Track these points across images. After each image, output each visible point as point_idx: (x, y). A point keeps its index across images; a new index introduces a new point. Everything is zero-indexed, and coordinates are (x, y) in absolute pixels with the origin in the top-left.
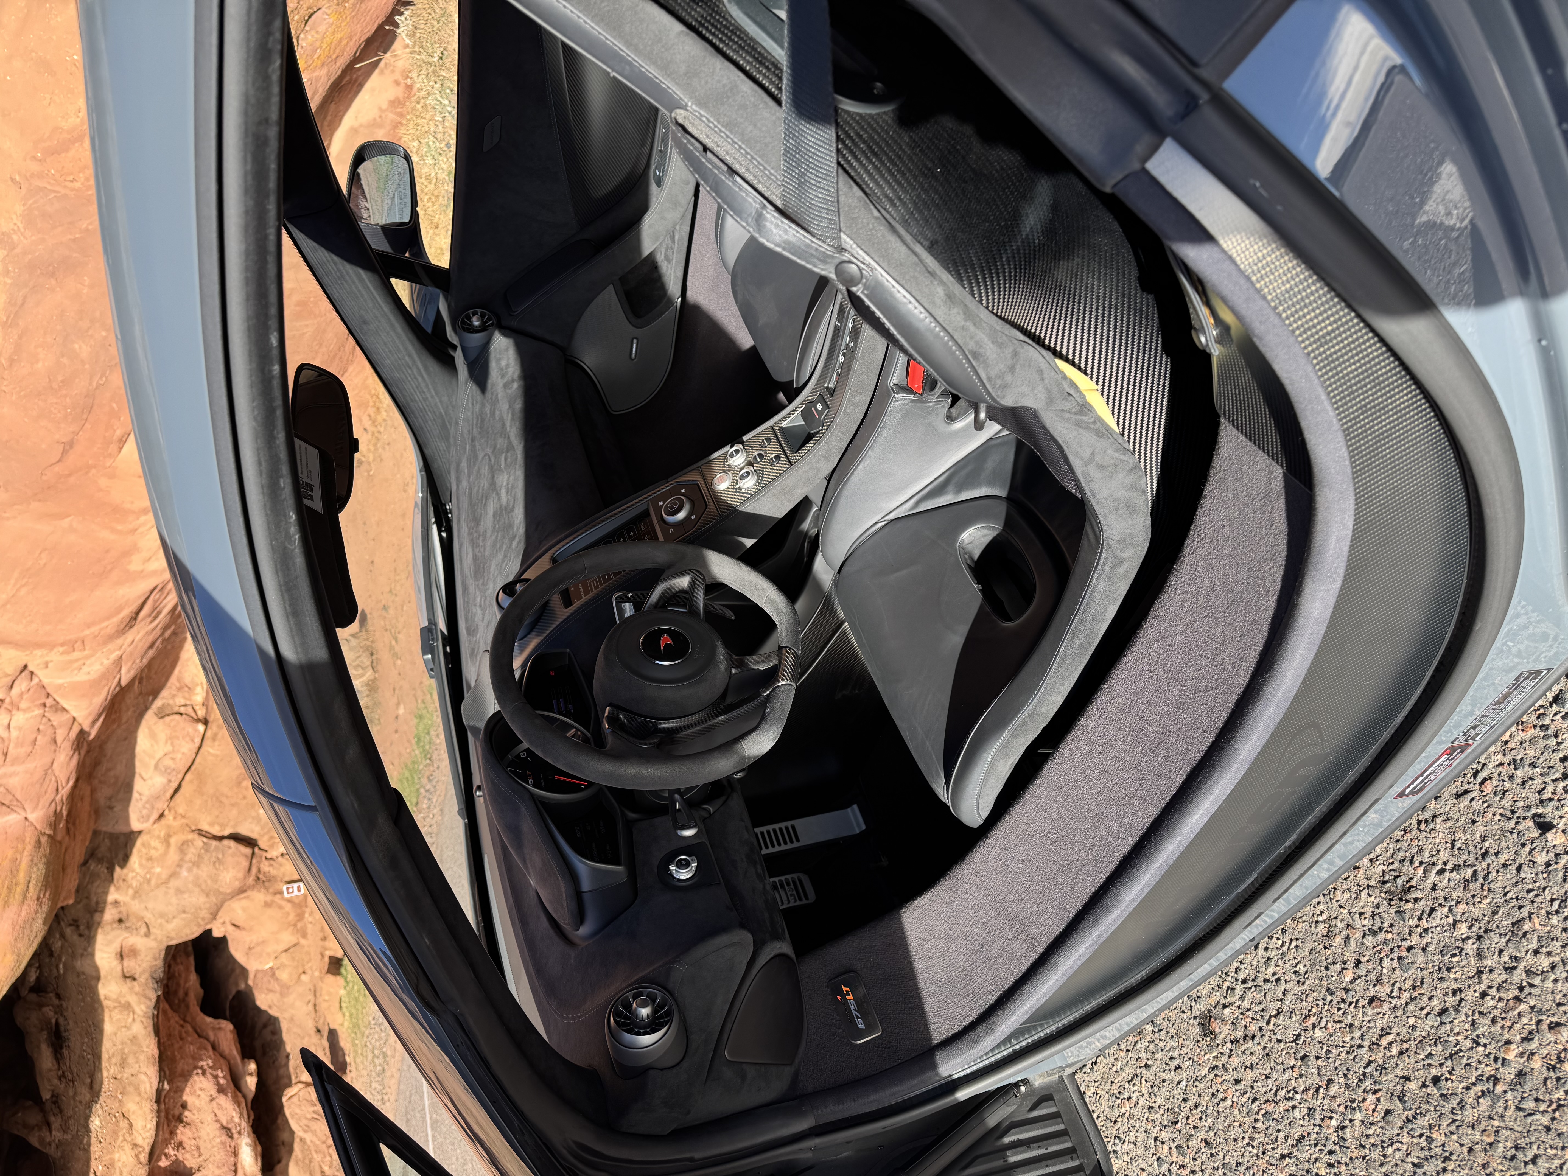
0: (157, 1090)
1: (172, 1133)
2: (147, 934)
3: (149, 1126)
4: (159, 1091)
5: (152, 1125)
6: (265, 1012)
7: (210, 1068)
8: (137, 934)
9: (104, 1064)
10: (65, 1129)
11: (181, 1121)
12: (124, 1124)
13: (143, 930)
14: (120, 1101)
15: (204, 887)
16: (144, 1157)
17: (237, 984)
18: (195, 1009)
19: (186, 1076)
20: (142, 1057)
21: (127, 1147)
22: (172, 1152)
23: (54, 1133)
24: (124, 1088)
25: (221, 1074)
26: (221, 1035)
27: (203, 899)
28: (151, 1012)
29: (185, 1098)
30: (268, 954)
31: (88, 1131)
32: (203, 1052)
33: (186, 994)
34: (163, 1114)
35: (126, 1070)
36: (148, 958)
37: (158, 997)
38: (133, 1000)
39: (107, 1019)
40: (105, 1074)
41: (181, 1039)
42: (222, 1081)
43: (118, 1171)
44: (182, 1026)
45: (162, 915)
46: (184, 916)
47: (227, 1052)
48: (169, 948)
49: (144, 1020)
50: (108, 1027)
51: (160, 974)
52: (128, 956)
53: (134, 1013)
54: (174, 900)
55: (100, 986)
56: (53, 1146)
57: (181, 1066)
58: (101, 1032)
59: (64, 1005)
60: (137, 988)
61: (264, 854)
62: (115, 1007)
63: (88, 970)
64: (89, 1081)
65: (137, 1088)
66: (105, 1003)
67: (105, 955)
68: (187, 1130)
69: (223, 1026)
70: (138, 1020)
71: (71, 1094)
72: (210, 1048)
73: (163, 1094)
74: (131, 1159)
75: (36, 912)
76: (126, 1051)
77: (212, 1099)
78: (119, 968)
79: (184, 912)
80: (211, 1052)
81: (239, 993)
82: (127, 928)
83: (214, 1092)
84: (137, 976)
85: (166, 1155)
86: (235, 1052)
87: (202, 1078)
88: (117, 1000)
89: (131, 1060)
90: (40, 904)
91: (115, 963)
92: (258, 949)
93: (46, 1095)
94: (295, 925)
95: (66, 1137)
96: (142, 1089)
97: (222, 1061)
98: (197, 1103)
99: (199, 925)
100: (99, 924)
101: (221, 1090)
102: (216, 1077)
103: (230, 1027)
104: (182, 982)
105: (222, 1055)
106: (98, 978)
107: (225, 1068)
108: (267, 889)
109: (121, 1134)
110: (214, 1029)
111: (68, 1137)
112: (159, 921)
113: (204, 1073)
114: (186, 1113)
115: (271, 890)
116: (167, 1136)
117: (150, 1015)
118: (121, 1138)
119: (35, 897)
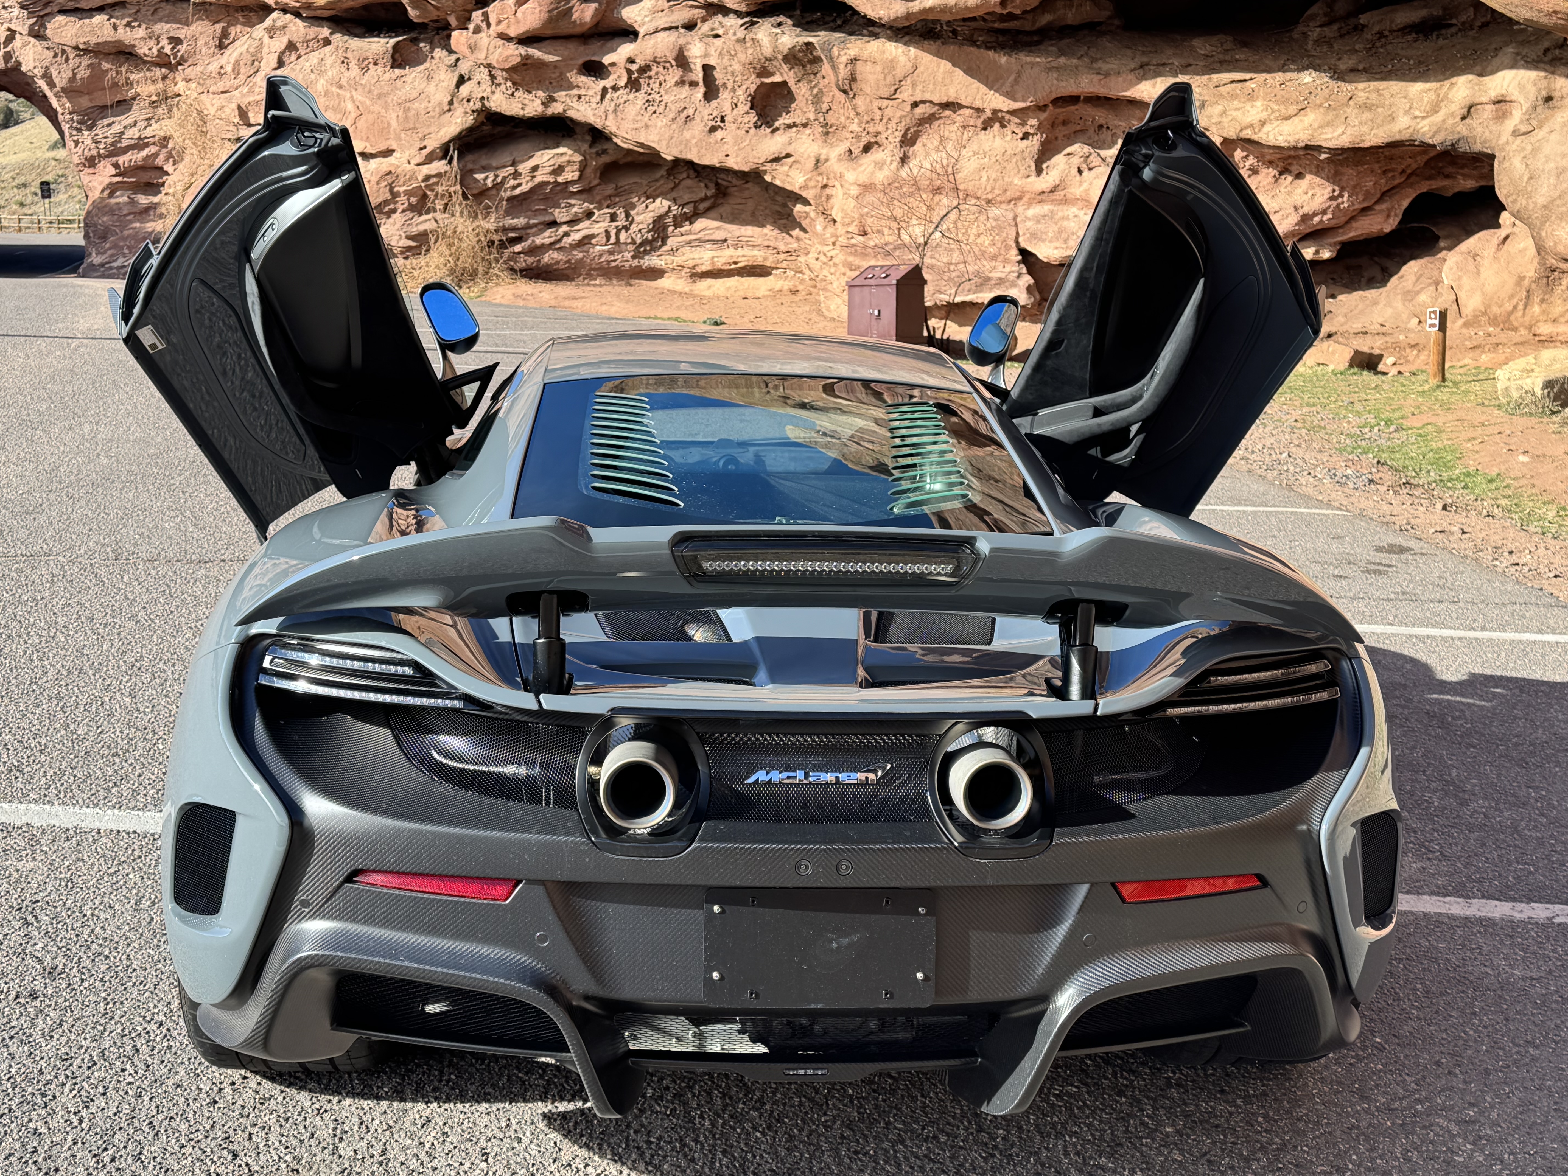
0: (1321, 147)
1: (1270, 164)
2: (1516, 133)
3: (1280, 138)
4: (1319, 148)
5: (1281, 142)
6: (1397, 272)
7: (1338, 206)
8: (1521, 121)
9: (1374, 84)
10: (1317, 42)
11: (1281, 174)
12: (1293, 109)
13: (1523, 128)
14: (1321, 105)
15: (1558, 202)
16: (1248, 134)
17: (1447, 237)
18: (1424, 187)
19: (1334, 178)
20: (1365, 129)
21: (1264, 115)
22: (1248, 164)
23: (1318, 30)
24: (1335, 110)
25: (1325, 218)
26: (1380, 218)
27: (1541, 200)
28: (1418, 137)
29: (1309, 177)
30: (1460, 278)
31: (1300, 70)
32: (1361, 197)
33: (1447, 176)
34: (1292, 153)
35: (1356, 111)
36: (1487, 134)
37: (1434, 146)
38: (1438, 118)
39: (1428, 85)
40: (1361, 86)
41: (1384, 172)
42: (1316, 219)
43: (1241, 105)
44: (1403, 171)
45: (1535, 151)
46: (1525, 179)
47: (1354, 224)
48: (1492, 157)
49: (1411, 130)
50: (1418, 87)
51: (1463, 148)
52: (1497, 110)
53: (1423, 118)
54: (1552, 165)
55: (1470, 77)
56: (1306, 29)
57: (1350, 172)
58: (1414, 80)
59: (1471, 33)
60: (1451, 121)
62: (1438, 95)
63: (1496, 61)
64: (1361, 67)
65: (1328, 124)
66: (1447, 83)
67: (1505, 84)
68: (1270, 179)
69: (1391, 221)
70: (1413, 123)
71: (1357, 47)
72: (1365, 205)
73: (1316, 153)
74: (1249, 120)
75: (1540, 11)
76: (1380, 110)
77: (1296, 208)
78: (1484, 99)
79: (1531, 178)
80: (1358, 206)
81: (1437, 239)
82: (1535, 108)
83: (1306, 210)
84: (1467, 121)
85: (1246, 157)
86: (1352, 234)
87: (1327, 196)
88: (1446, 96)
89: (1367, 115)
90: (1549, 15)
91: (1493, 94)
92: (1471, 266)
93: (1363, 19)
94: (1485, 313)
95: (1311, 43)
96: (1328, 130)
97: (1343, 219)
98: (1299, 191)
99: (1507, 196)
100: (1553, 73)
101: (1305, 218)
102: (1324, 212)
103: (1387, 229)
104: (1466, 171)
105: (1352, 218)
106: (1481, 75)
107: (1334, 222)
108: (1537, 281)
109: (1282, 107)
110: (1389, 210)
111: (1310, 47)
112: (1529, 147)
113: (1332, 198)
114: (1290, 178)
115: (1534, 286)
116: (1268, 157)
117: (1415, 137)
118: (1276, 107)
119: (1558, 9)
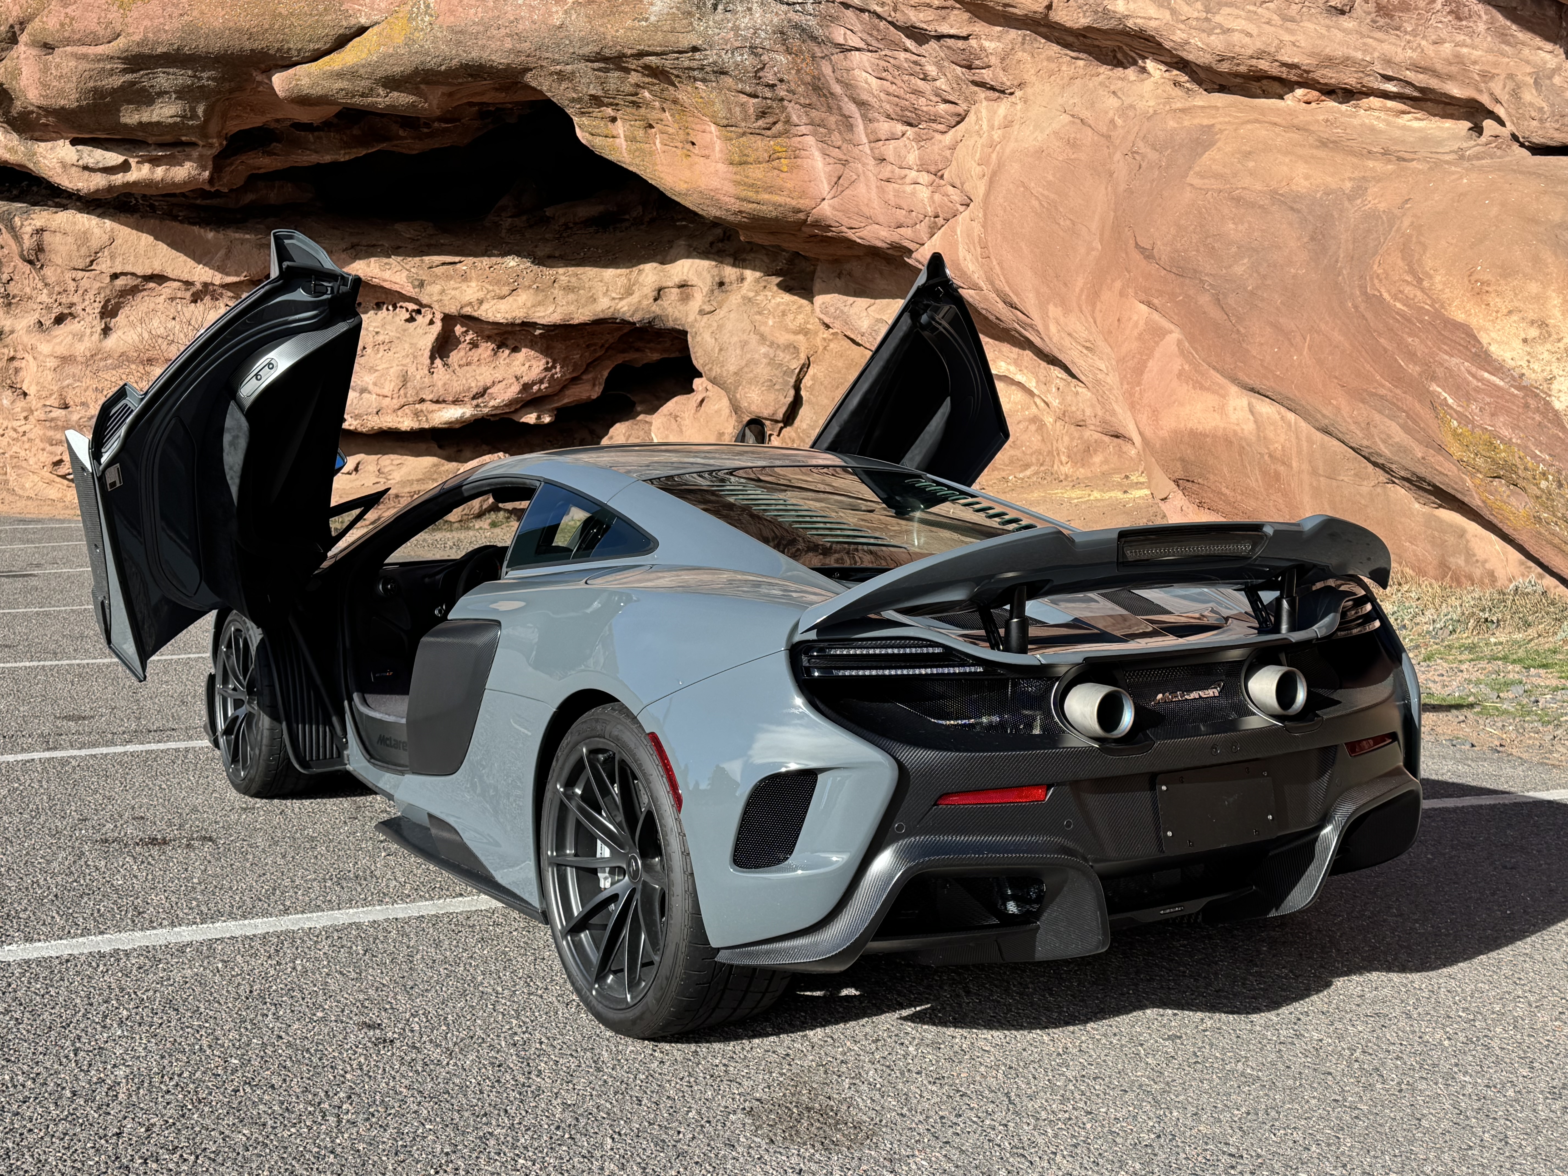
0: (536, 323)
1: (488, 338)
2: (702, 312)
3: (499, 315)
4: (534, 325)
5: (500, 318)
6: (607, 433)
7: (553, 375)
8: (704, 303)
9: (571, 270)
10: (512, 230)
11: (499, 347)
12: (505, 290)
13: (707, 308)
14: (530, 287)
15: (746, 369)
16: (467, 310)
17: (642, 402)
18: (620, 359)
19: (546, 351)
20: (572, 308)
21: (480, 295)
22: (468, 338)
23: (510, 220)
24: (543, 291)
25: (543, 387)
26: (588, 387)
27: (732, 369)
28: (619, 316)
29: (524, 350)
31: (504, 254)
32: (571, 368)
33: (638, 350)
34: (509, 329)
35: (561, 292)
36: (677, 313)
37: (634, 323)
38: (634, 299)
39: (619, 271)
40: (561, 271)
41: (588, 346)
42: (536, 388)
43: (458, 285)
44: (602, 346)
45: (720, 327)
46: (717, 350)
47: (567, 392)
48: (685, 333)
49: (612, 310)
50: (609, 273)
51: (658, 325)
52: (681, 293)
53: (621, 299)
54: (735, 339)
55: (655, 265)
56: (497, 219)
57: (559, 346)
58: (606, 266)
59: (643, 227)
60: (645, 303)
61: (776, 434)
62: (630, 280)
63: (673, 252)
64: (557, 254)
65: (540, 304)
66: (635, 270)
67: (685, 270)
68: (489, 352)
69: (597, 388)
70: (613, 304)
71: (547, 236)
72: (574, 375)
73: (531, 329)
74: (467, 298)
75: (727, 210)
76: (581, 292)
77: (517, 378)
78: (670, 284)
79: (721, 350)
80: (568, 376)
81: (633, 405)
82: (712, 291)
83: (526, 379)
84: (659, 302)
85: (466, 332)
86: (566, 401)
87: (542, 368)
88: (636, 282)
89: (571, 297)
90: (735, 213)
91: (677, 280)
92: (674, 426)
93: (549, 212)
95: (504, 231)
96: (539, 308)
97: (558, 388)
98: (517, 363)
99: (704, 366)
100: (722, 262)
101: (526, 387)
102: (541, 381)
103: (594, 396)
104: (652, 345)
105: (564, 388)
106: (662, 263)
107: (550, 390)
109: (496, 288)
110: (595, 379)
111: (503, 235)
112: (715, 324)
113: (547, 369)
114: (507, 352)
116: (487, 333)
117: (616, 315)
118: (491, 288)
119: (742, 209)
